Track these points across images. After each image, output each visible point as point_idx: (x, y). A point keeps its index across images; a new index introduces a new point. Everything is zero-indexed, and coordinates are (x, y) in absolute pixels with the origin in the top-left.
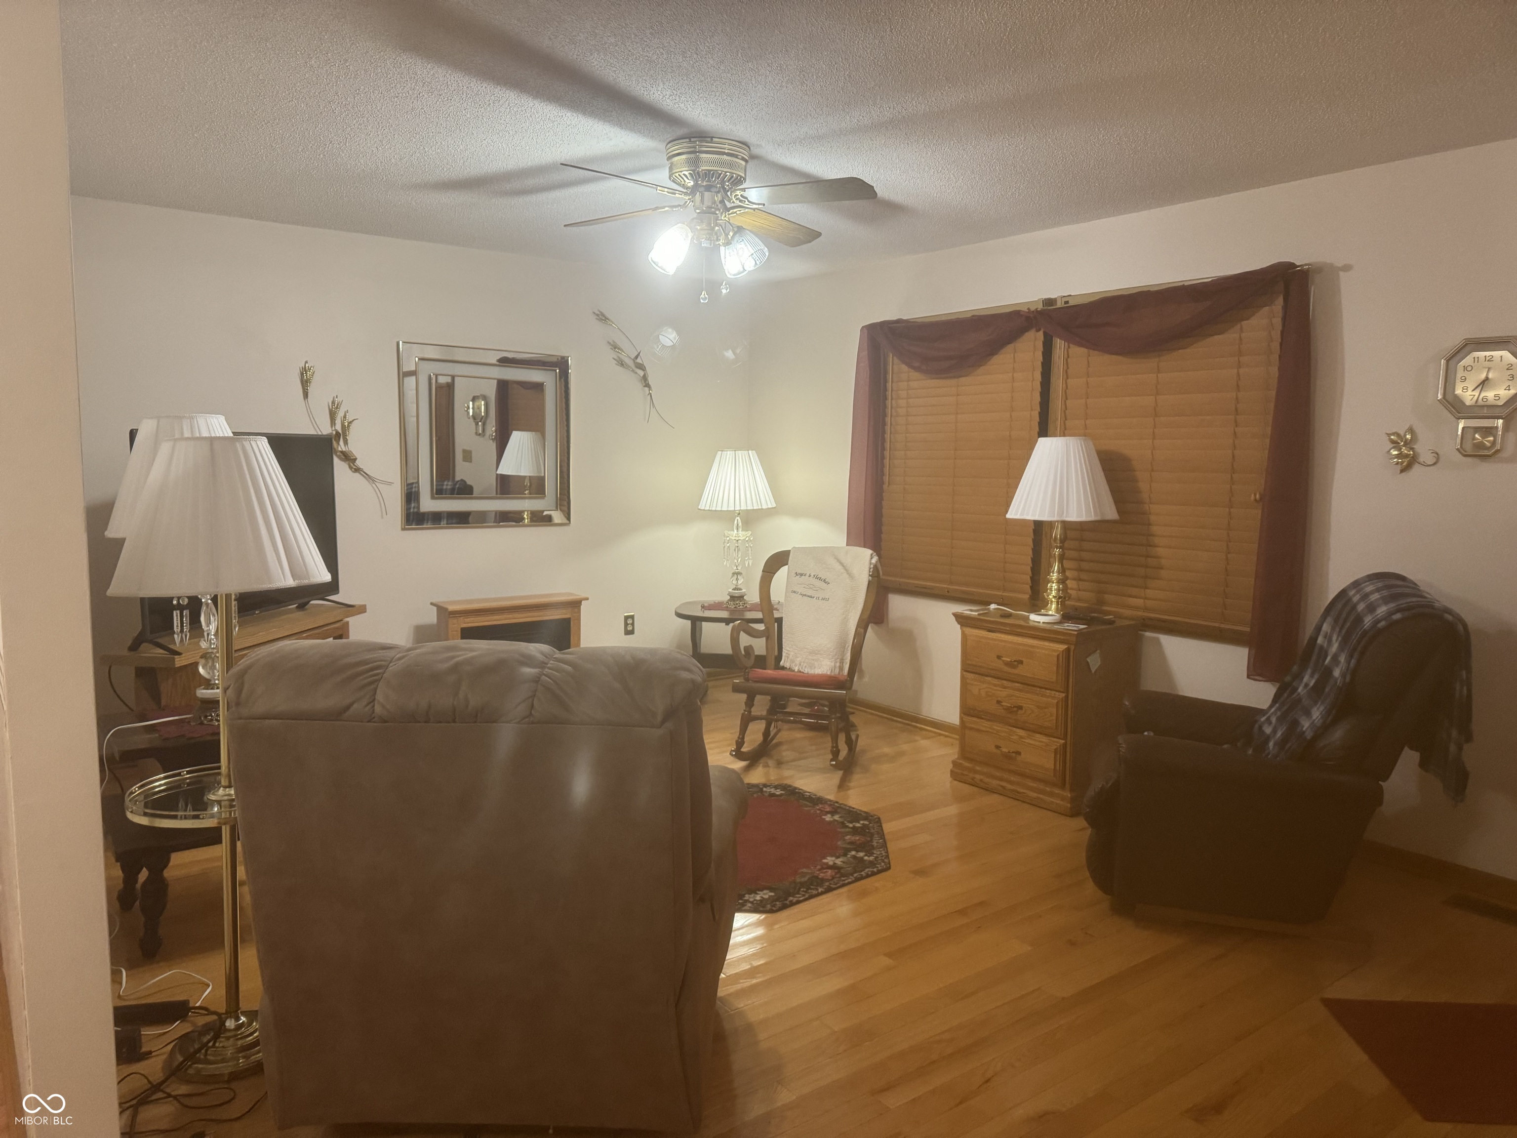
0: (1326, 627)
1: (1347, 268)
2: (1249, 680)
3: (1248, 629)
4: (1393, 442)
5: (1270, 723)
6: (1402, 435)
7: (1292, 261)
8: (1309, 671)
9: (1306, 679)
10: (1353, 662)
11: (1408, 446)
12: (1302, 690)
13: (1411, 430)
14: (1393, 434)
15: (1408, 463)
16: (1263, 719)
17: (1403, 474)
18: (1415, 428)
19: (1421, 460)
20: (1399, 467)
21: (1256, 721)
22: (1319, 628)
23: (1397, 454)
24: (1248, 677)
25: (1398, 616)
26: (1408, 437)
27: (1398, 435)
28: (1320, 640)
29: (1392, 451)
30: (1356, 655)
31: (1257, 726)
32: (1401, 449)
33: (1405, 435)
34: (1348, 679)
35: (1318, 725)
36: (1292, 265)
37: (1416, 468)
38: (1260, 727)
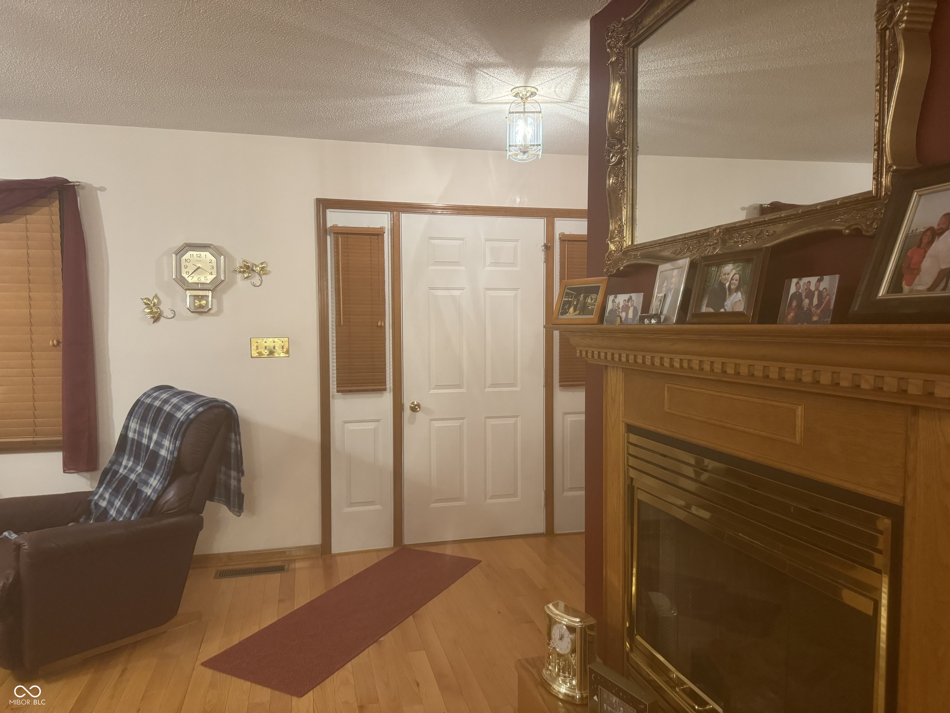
0: (133, 425)
1: (103, 189)
2: (65, 474)
3: (61, 438)
4: (146, 304)
5: (104, 499)
6: (151, 299)
7: (66, 177)
8: (126, 457)
9: (124, 463)
10: (178, 443)
11: (156, 306)
12: (123, 471)
13: (156, 296)
14: (146, 299)
15: (157, 317)
16: (96, 497)
17: (155, 324)
18: (159, 295)
19: (165, 315)
20: (153, 320)
21: (91, 501)
22: (126, 428)
23: (150, 312)
24: (64, 472)
25: (201, 409)
26: (156, 301)
27: (149, 300)
28: (131, 435)
29: (145, 310)
30: (180, 438)
31: (93, 503)
32: (152, 308)
33: (153, 300)
34: (176, 454)
35: (160, 488)
36: (66, 181)
37: (162, 319)
38: (96, 504)
